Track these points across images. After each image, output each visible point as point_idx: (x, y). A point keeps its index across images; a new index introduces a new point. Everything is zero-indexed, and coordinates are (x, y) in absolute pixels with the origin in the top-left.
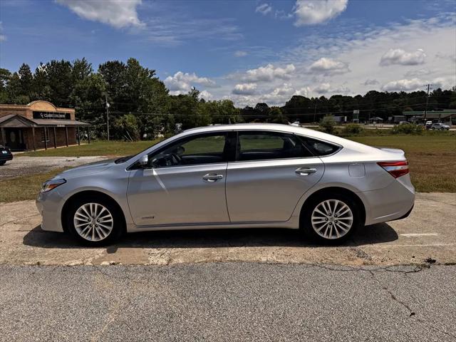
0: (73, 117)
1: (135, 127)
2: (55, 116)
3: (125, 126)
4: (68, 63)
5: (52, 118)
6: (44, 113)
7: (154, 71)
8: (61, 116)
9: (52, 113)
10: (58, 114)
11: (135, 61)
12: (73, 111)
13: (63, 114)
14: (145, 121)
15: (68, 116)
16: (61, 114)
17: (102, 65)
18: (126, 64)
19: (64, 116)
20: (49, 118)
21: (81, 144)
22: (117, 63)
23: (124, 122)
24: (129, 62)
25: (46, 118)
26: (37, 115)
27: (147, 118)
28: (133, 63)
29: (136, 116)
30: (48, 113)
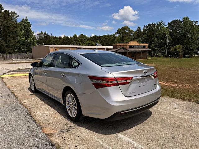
0: (147, 47)
1: (181, 51)
2: (138, 47)
3: (175, 51)
4: (155, 24)
5: (137, 48)
6: (134, 46)
7: (197, 22)
8: (141, 47)
9: (137, 46)
10: (140, 46)
11: (187, 18)
12: (147, 45)
13: (142, 46)
14: (187, 48)
15: (144, 47)
16: (141, 46)
17: (169, 22)
18: (182, 20)
19: (143, 47)
20: (136, 48)
21: (148, 59)
22: (177, 20)
23: (175, 49)
24: (184, 19)
25: (134, 48)
26: (131, 47)
27: (189, 46)
28: (186, 19)
29: (182, 45)
30: (136, 46)
